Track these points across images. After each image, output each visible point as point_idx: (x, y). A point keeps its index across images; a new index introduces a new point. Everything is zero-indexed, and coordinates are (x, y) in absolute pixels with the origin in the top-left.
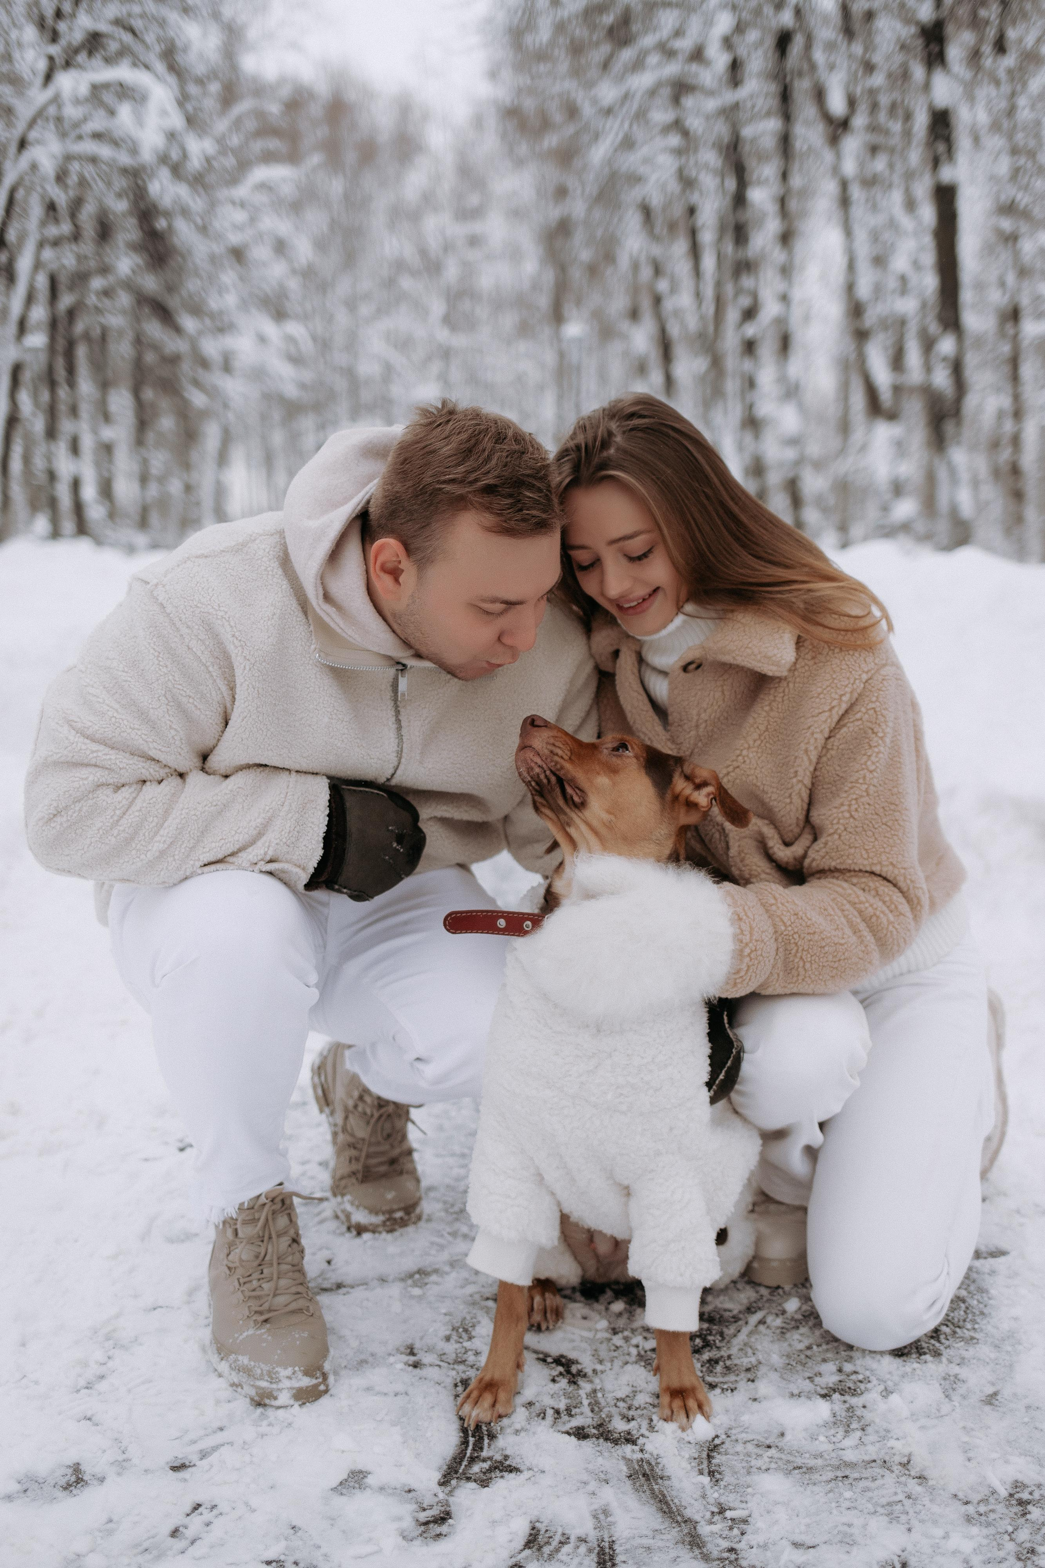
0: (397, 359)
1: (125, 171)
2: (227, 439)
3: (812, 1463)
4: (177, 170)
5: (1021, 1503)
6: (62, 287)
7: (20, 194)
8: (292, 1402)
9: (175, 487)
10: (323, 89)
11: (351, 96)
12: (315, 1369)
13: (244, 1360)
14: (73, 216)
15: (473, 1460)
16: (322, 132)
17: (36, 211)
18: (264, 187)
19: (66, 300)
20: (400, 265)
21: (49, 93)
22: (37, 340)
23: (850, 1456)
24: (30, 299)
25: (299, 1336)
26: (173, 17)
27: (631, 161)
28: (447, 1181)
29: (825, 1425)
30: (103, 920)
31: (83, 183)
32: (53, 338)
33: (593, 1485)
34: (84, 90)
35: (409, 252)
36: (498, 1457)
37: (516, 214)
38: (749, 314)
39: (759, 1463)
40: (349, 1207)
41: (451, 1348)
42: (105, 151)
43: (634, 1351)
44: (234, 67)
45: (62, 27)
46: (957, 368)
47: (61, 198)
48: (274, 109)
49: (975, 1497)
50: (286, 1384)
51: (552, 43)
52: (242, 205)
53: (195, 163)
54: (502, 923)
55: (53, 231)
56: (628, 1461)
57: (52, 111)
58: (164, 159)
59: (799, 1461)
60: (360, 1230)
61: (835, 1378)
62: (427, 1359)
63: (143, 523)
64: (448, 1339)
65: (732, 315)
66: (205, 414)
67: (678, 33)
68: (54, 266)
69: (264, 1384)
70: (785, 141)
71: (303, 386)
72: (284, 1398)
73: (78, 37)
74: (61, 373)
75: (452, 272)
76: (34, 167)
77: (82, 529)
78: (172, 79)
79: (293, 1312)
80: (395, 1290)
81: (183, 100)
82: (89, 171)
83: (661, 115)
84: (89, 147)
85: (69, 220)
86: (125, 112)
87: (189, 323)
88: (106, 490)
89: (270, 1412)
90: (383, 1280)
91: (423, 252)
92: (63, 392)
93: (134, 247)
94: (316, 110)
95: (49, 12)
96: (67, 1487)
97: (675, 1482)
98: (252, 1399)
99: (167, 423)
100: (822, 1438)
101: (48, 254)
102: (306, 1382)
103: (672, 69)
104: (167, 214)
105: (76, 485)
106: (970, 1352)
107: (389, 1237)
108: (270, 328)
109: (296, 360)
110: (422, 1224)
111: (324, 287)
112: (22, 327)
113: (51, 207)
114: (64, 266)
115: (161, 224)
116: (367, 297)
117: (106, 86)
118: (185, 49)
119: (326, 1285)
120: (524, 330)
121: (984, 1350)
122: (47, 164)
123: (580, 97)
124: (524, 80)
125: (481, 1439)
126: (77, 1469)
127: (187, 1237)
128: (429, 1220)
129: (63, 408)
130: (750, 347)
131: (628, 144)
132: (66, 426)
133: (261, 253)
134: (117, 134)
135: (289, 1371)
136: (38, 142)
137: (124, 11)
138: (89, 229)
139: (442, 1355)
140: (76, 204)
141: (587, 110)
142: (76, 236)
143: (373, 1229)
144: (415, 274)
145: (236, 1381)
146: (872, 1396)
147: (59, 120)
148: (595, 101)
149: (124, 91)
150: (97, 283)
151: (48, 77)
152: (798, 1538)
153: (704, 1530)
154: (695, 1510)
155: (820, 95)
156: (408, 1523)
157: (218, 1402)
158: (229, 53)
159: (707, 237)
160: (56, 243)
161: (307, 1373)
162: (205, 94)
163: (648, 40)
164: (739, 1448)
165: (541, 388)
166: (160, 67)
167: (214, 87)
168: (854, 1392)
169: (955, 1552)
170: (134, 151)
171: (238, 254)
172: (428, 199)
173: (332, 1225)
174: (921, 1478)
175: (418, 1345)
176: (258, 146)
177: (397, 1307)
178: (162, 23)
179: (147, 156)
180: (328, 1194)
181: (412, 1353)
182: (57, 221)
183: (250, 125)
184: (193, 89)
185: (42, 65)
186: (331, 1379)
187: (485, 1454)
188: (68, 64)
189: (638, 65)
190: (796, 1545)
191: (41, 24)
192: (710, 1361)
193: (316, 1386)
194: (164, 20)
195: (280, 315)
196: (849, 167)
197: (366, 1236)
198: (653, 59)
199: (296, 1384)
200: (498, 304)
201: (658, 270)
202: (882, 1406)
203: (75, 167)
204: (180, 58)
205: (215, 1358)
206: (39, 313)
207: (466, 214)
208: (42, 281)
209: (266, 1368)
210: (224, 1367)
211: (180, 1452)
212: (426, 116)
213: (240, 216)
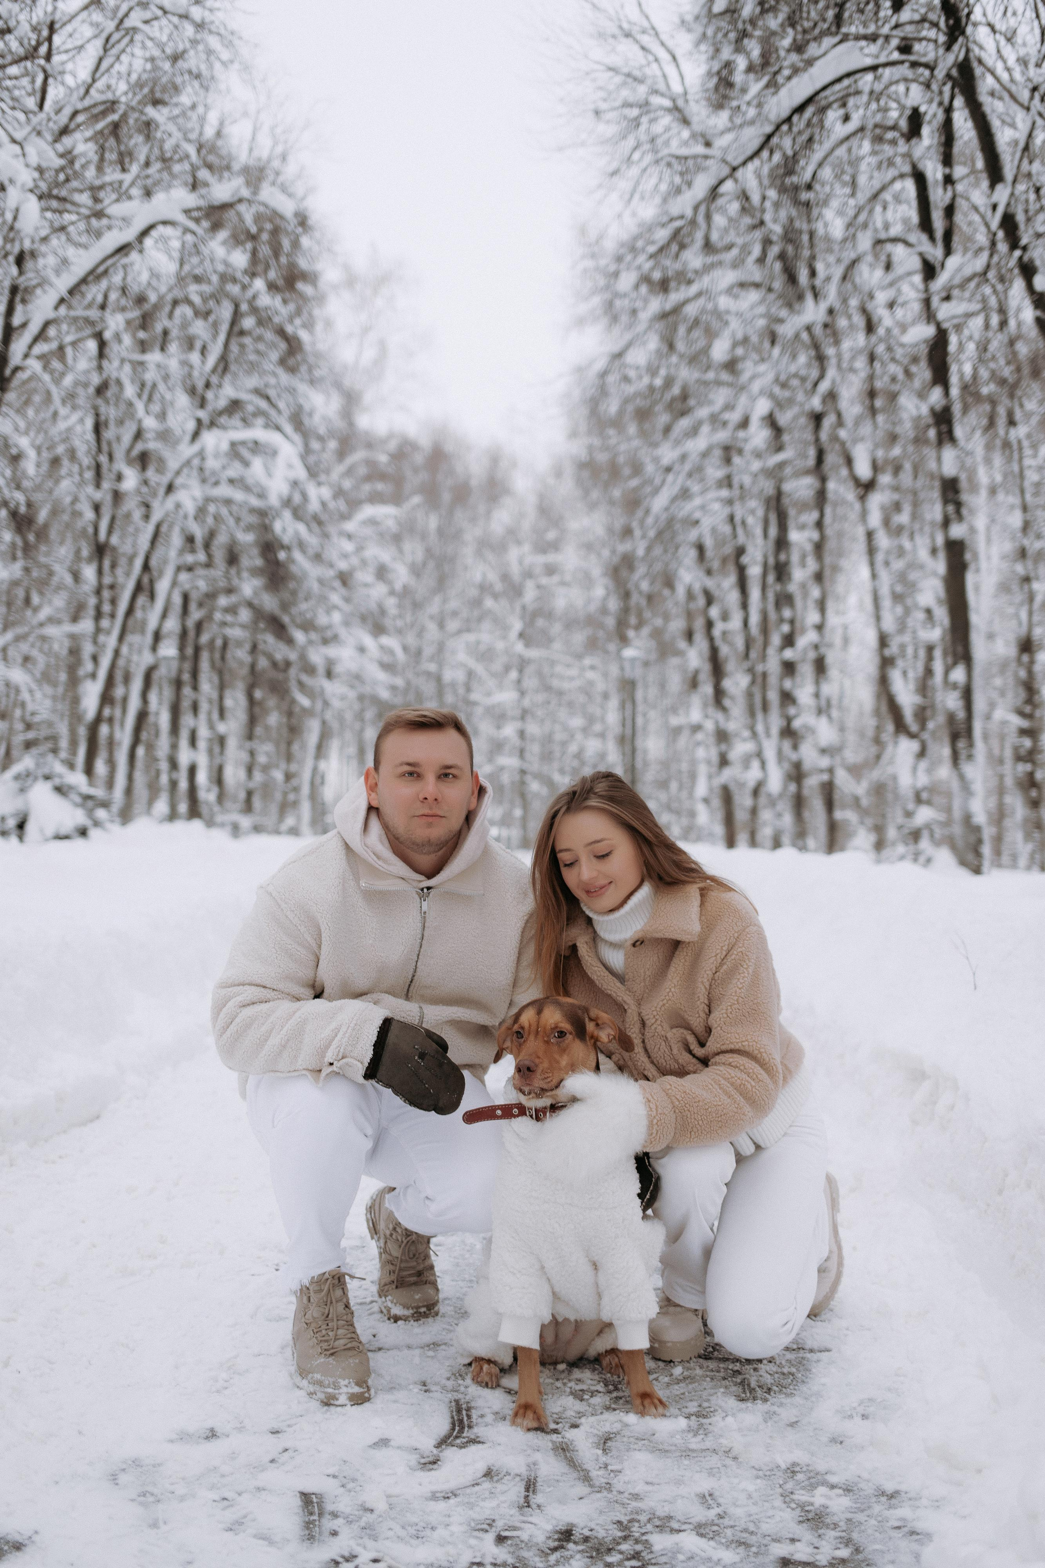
0: (479, 669)
1: (253, 510)
2: (325, 735)
3: (667, 1448)
4: (298, 514)
5: (793, 1472)
6: (193, 606)
7: (164, 529)
8: (347, 1402)
9: (278, 775)
10: (425, 442)
11: (449, 448)
12: (362, 1382)
13: (318, 1376)
14: (207, 546)
15: (457, 1437)
16: (423, 476)
17: (177, 540)
18: (372, 522)
19: (196, 614)
20: (484, 588)
21: (196, 447)
22: (169, 650)
23: (693, 1446)
24: (164, 615)
25: (353, 1361)
26: (302, 387)
27: (688, 508)
28: (458, 1295)
29: (683, 1431)
30: (243, 1095)
31: (217, 518)
32: (182, 648)
33: (529, 1452)
34: (225, 446)
35: (493, 577)
36: (473, 1437)
37: (589, 547)
38: (789, 641)
39: (636, 1446)
40: (389, 1304)
41: (450, 1384)
42: (238, 496)
43: (568, 1390)
44: (351, 424)
45: (210, 395)
46: (967, 694)
47: (199, 533)
48: (383, 458)
49: (766, 1468)
50: (344, 1390)
51: (621, 412)
52: (350, 537)
53: (314, 506)
54: (499, 1112)
55: (190, 559)
56: (553, 1442)
57: (196, 462)
58: (287, 503)
59: (661, 1447)
60: (396, 1319)
61: (695, 1410)
62: (433, 1388)
63: (248, 807)
64: (448, 1379)
65: (776, 640)
66: (308, 713)
67: (729, 407)
68: (187, 586)
69: (330, 1390)
70: (821, 497)
71: (393, 688)
72: (343, 1399)
73: (222, 403)
74: (186, 677)
75: (530, 594)
76: (178, 506)
77: (194, 812)
78: (297, 438)
79: (349, 1349)
80: (417, 1352)
81: (306, 453)
82: (224, 511)
83: (714, 472)
84: (224, 491)
85: (203, 552)
86: (257, 464)
87: (299, 636)
88: (218, 779)
89: (332, 1408)
90: (409, 1347)
91: (505, 577)
92: (187, 691)
93: (255, 572)
94: (419, 459)
95: (200, 384)
96: (207, 1438)
97: (581, 1453)
98: (322, 1402)
99: (273, 719)
100: (678, 1437)
101: (184, 577)
102: (356, 1390)
103: (722, 436)
104: (288, 548)
105: (192, 770)
106: (788, 1401)
107: (415, 1324)
108: (368, 641)
109: (388, 667)
110: (438, 1318)
111: (417, 606)
112: (157, 637)
113: (190, 540)
114: (197, 588)
115: (282, 555)
116: (455, 614)
117: (243, 443)
118: (310, 415)
119: (371, 1348)
120: (592, 645)
121: (798, 1400)
122: (190, 507)
123: (645, 456)
124: (597, 442)
125: (463, 1428)
126: (212, 1430)
127: (281, 1319)
128: (444, 1316)
129: (186, 704)
130: (789, 668)
131: (685, 494)
132: (187, 721)
133: (365, 576)
134: (250, 481)
135: (346, 1382)
136: (185, 486)
137: (262, 383)
138: (219, 556)
139: (444, 1387)
140: (211, 535)
141: (650, 468)
142: (209, 565)
143: (405, 1319)
144: (496, 596)
145: (312, 1390)
146: (716, 1419)
147: (201, 469)
148: (656, 460)
149: (256, 447)
150: (223, 601)
151: (196, 435)
152: (650, 1480)
153: (594, 1474)
154: (590, 1465)
155: (849, 461)
156: (413, 1463)
157: (299, 1402)
158: (347, 414)
159: (754, 571)
160: (190, 569)
161: (358, 1384)
162: (323, 449)
163: (703, 413)
164: (625, 1439)
165: (606, 696)
166: (288, 428)
167: (333, 445)
168: (705, 1417)
169: (743, 1490)
170: (262, 496)
171: (345, 579)
172: (512, 534)
173: (378, 1316)
174: (735, 1458)
175: (428, 1381)
176: (367, 488)
177: (417, 1360)
178: (292, 391)
179: (274, 500)
180: (376, 1298)
181: (424, 1385)
182: (193, 551)
183: (362, 471)
184: (315, 445)
185: (191, 425)
186: (372, 1392)
187: (464, 1435)
188: (212, 424)
189: (694, 431)
190: (647, 1483)
191: (192, 391)
192: (616, 1398)
193: (363, 1393)
194: (294, 390)
195: (378, 630)
196: (875, 519)
197: (400, 1322)
198: (705, 429)
199: (351, 1390)
200: (570, 624)
201: (710, 599)
202: (722, 1424)
203: (212, 508)
204: (306, 421)
205: (298, 1379)
206: (172, 625)
207: (543, 547)
208: (177, 600)
209: (331, 1380)
210: (305, 1383)
211: (276, 1426)
212: (514, 464)
213: (348, 547)
